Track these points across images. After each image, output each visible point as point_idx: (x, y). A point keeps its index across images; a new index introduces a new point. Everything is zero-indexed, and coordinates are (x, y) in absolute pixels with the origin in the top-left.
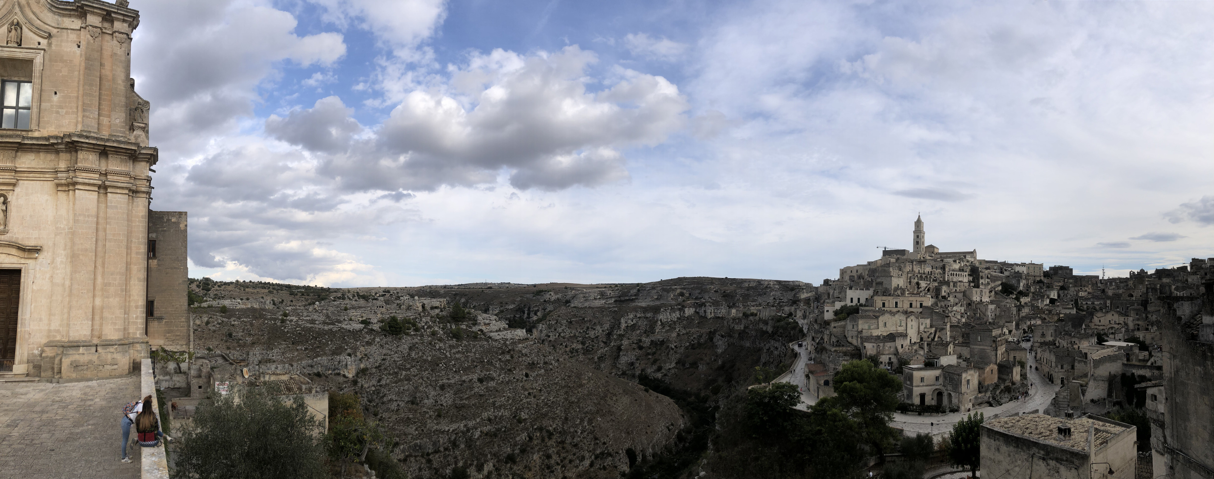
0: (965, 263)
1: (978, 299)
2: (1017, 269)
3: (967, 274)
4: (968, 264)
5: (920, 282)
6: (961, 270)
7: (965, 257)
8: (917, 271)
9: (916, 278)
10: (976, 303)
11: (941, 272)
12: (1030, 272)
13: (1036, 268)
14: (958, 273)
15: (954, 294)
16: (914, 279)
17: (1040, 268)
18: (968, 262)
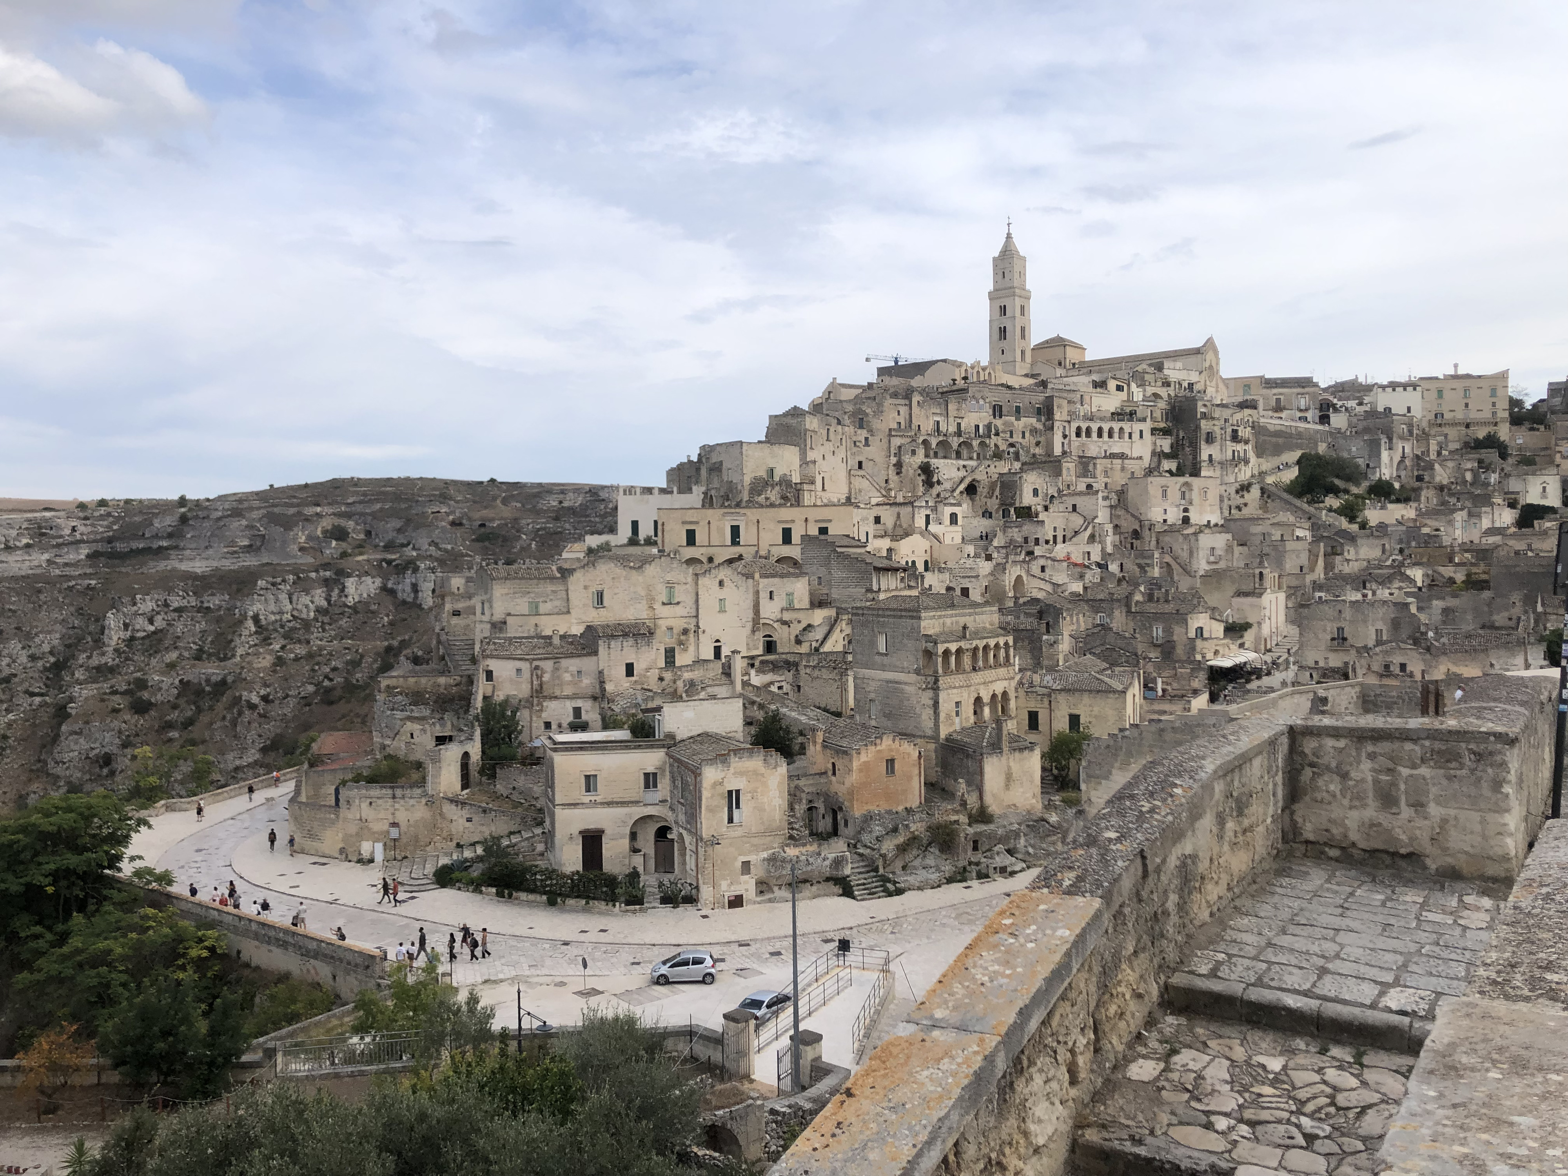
0: (1150, 390)
1: (1174, 516)
2: (1383, 401)
3: (1146, 427)
4: (1163, 392)
5: (935, 462)
6: (1125, 414)
7: (1160, 368)
8: (928, 426)
9: (921, 452)
10: (1158, 528)
11: (1040, 426)
12: (1445, 409)
13: (1473, 393)
14: (1106, 427)
15: (1070, 501)
16: (914, 452)
17: (1493, 392)
18: (1167, 384)
